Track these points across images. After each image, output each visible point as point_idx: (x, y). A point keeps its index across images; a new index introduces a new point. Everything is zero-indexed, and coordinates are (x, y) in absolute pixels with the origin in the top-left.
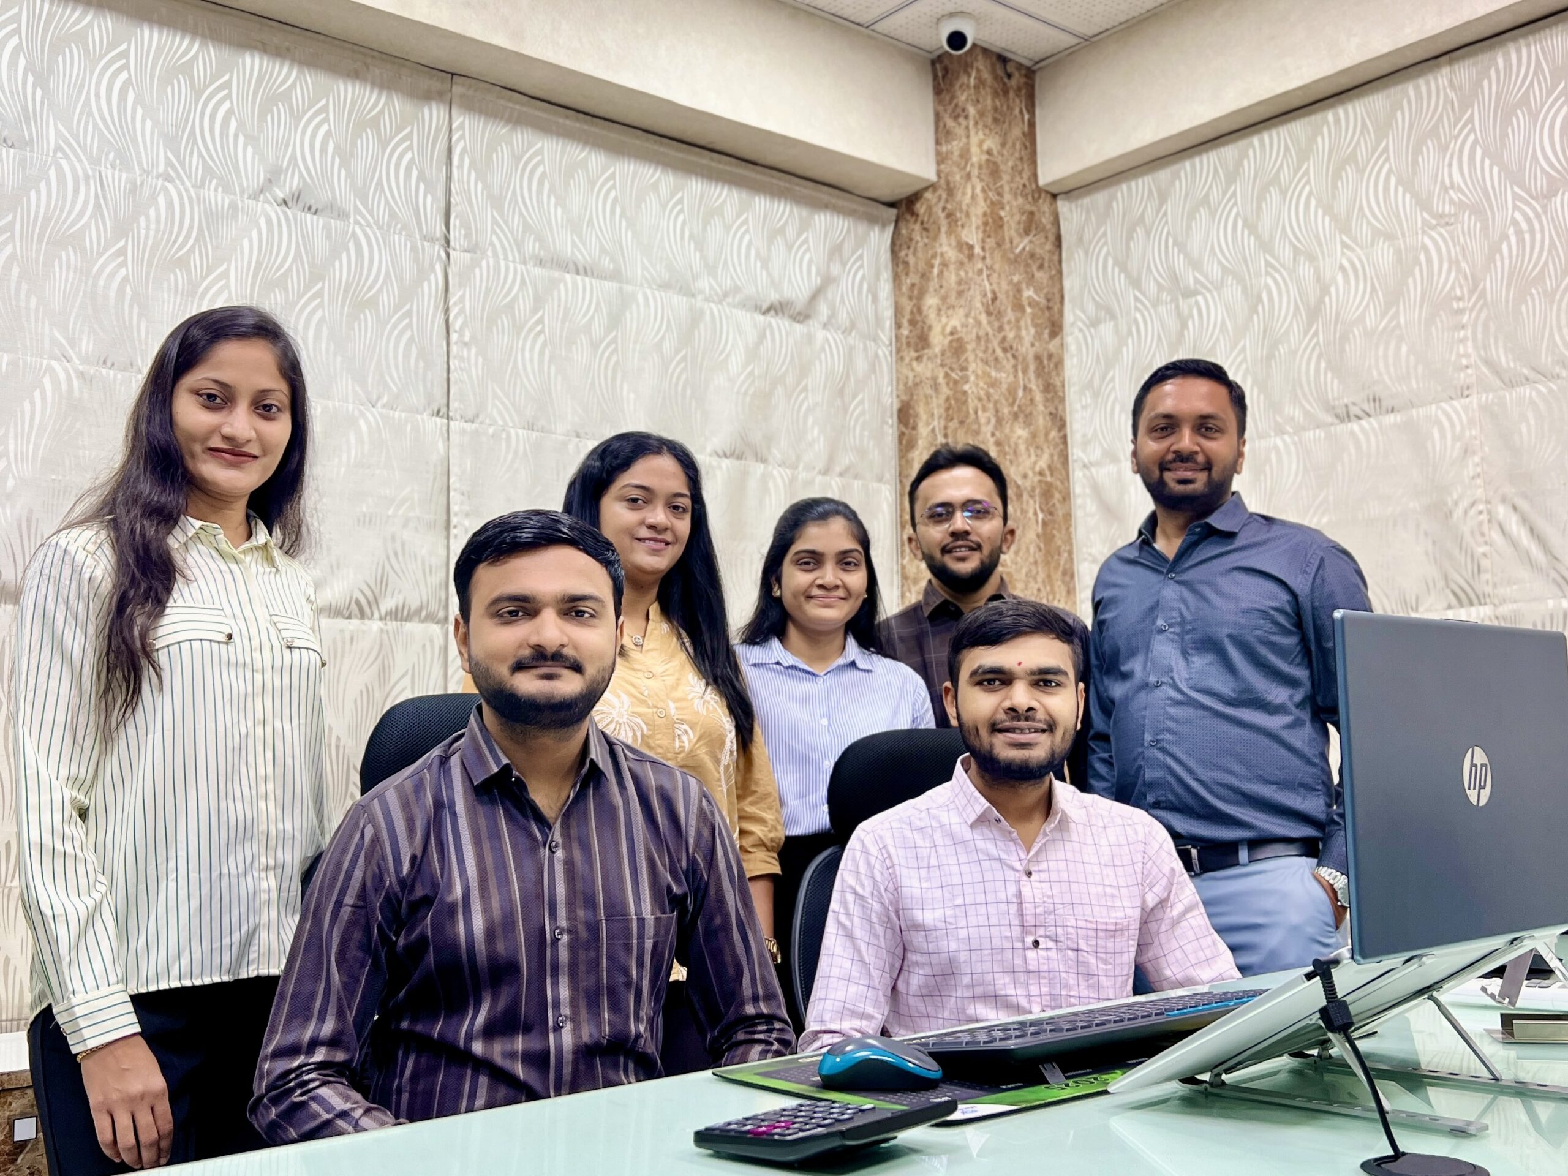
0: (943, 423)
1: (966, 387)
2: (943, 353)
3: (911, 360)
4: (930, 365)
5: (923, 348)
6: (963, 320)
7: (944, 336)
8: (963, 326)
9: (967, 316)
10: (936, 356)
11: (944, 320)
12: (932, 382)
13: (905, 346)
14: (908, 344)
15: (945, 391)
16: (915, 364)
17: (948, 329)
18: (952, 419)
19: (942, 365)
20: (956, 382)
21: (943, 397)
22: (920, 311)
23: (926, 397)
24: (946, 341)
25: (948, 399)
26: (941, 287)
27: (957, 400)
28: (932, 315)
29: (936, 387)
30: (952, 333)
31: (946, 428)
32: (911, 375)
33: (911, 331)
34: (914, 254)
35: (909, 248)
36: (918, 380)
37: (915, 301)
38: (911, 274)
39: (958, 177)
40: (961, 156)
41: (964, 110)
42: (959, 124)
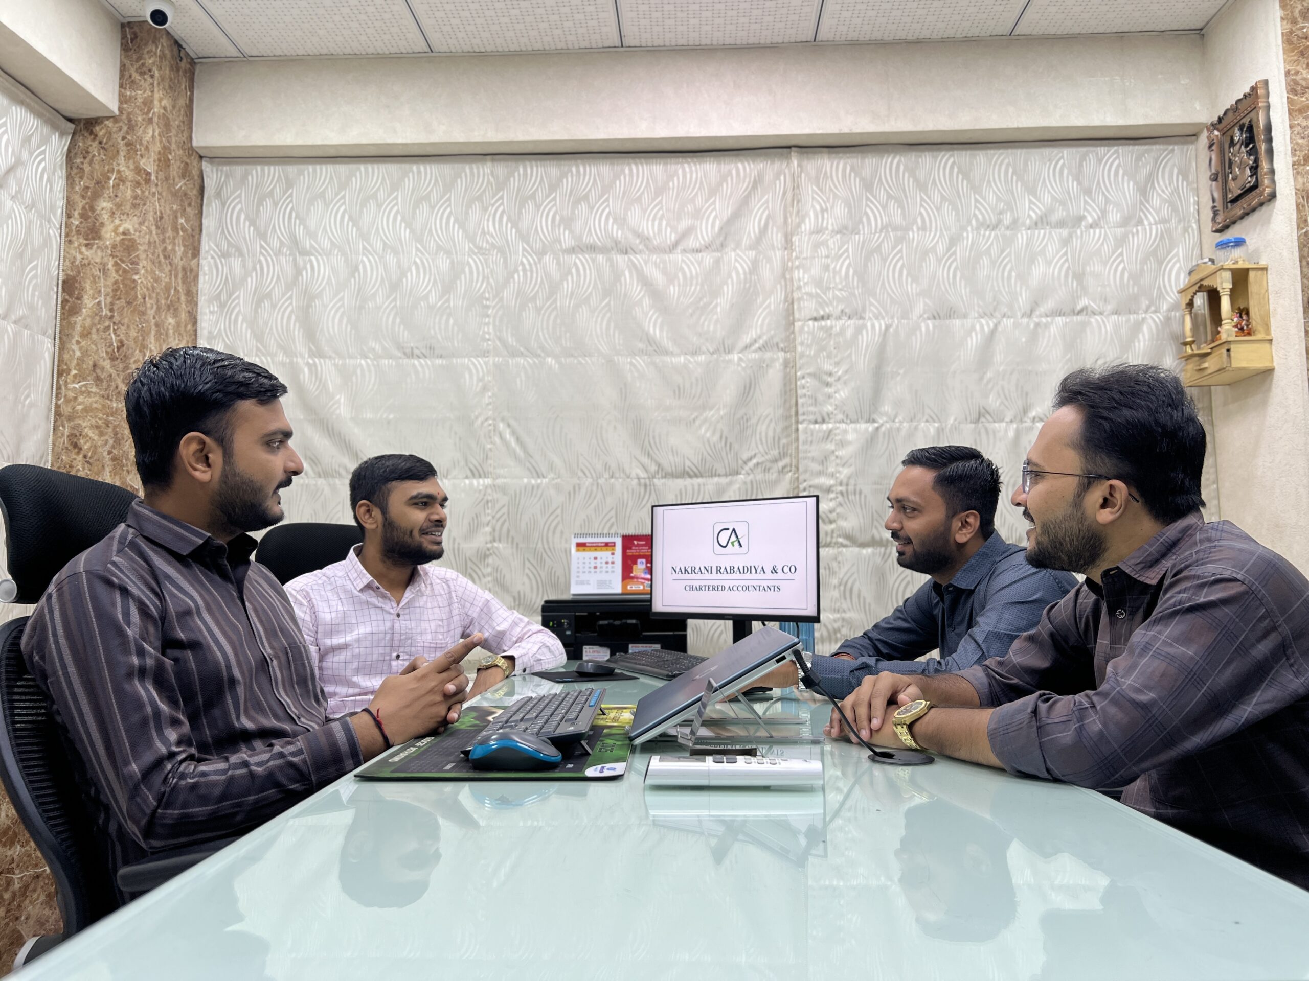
0: (109, 300)
1: (136, 277)
2: (114, 247)
3: (80, 245)
4: (99, 253)
5: (94, 239)
6: (137, 226)
7: (117, 234)
8: (135, 231)
9: (141, 224)
10: (107, 247)
11: (117, 222)
12: (101, 267)
13: (74, 233)
14: (78, 233)
15: (114, 276)
16: (84, 249)
17: (121, 230)
18: (119, 299)
19: (112, 256)
20: (125, 271)
21: (110, 281)
22: (92, 209)
23: (94, 277)
24: (118, 239)
25: (116, 282)
26: (116, 196)
27: (125, 285)
28: (105, 216)
29: (105, 271)
30: (124, 233)
31: (112, 304)
32: (79, 257)
33: (81, 223)
34: (91, 163)
35: (85, 158)
36: (86, 262)
37: (87, 200)
38: (85, 178)
39: (140, 119)
40: (145, 103)
41: (150, 71)
42: (145, 80)
